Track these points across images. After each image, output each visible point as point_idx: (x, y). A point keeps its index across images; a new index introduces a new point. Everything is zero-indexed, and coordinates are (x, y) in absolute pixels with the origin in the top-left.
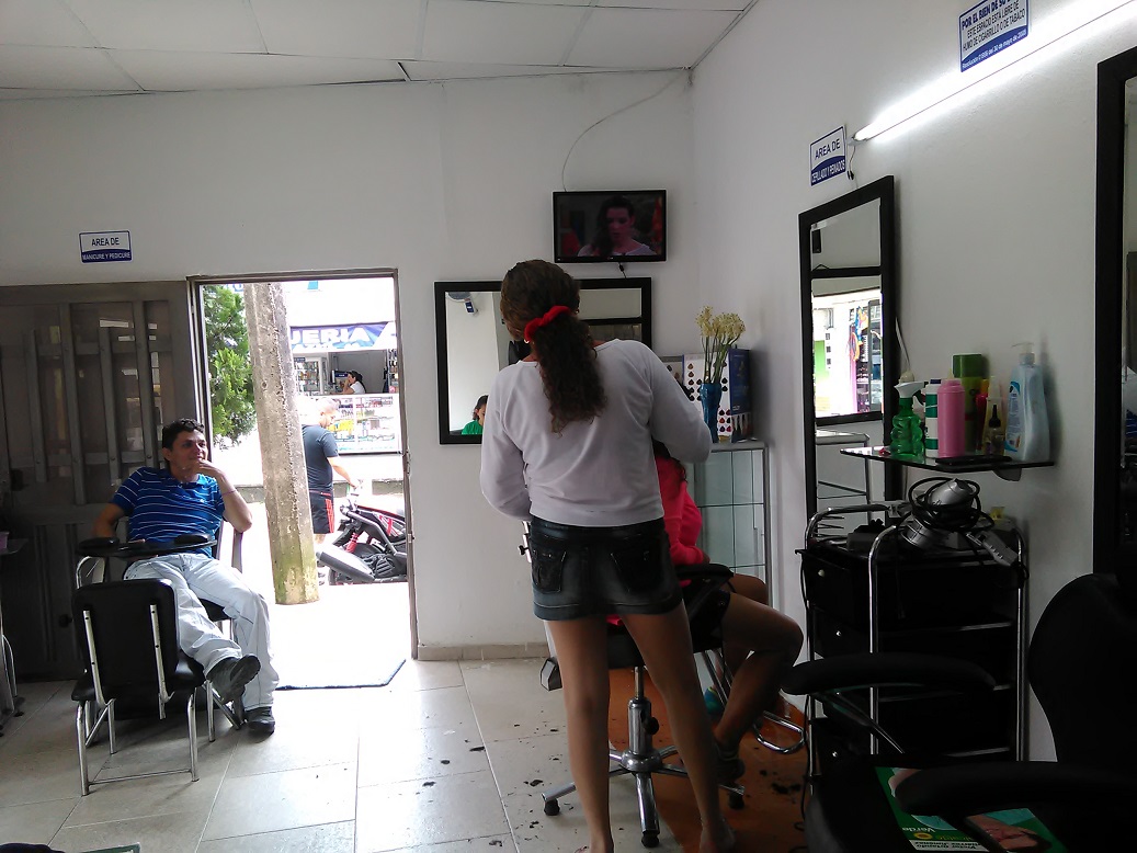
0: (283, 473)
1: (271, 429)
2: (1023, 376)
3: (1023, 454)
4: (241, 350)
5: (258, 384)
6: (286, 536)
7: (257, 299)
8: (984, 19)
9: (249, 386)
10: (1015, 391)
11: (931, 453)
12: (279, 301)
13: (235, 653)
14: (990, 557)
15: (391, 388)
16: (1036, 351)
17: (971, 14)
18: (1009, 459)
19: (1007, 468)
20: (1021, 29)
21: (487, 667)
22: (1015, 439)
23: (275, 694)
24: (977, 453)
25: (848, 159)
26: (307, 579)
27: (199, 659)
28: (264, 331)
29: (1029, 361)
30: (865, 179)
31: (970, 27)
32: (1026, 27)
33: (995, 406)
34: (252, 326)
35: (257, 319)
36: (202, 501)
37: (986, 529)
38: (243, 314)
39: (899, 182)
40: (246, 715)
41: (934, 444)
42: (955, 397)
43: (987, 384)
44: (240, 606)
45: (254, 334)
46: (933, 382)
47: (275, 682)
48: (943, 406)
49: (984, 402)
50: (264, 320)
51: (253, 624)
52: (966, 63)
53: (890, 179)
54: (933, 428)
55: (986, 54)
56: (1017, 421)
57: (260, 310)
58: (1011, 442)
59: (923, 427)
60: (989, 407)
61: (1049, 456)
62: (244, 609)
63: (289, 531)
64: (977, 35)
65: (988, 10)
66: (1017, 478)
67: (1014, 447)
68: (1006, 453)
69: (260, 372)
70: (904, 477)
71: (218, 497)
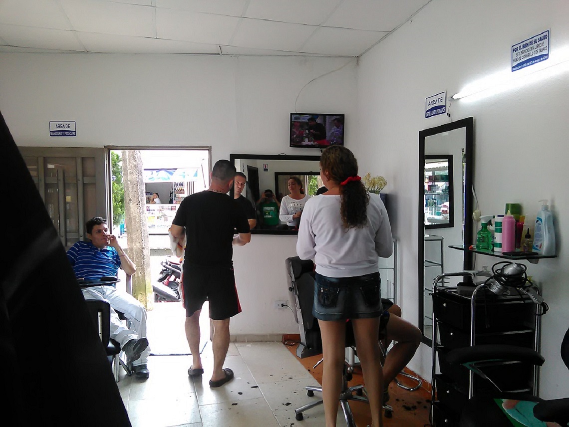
0: (138, 245)
1: (133, 223)
2: (543, 215)
3: (543, 251)
4: (118, 181)
5: (127, 199)
6: (138, 277)
7: (129, 157)
8: (524, 49)
9: (122, 201)
10: (539, 222)
11: (496, 249)
12: (140, 158)
13: (135, 337)
14: (529, 299)
15: (174, 202)
16: (549, 204)
17: (518, 46)
18: (537, 254)
19: (533, 257)
20: (546, 55)
21: (249, 345)
22: (539, 244)
23: (149, 358)
24: (518, 250)
25: (447, 107)
26: (148, 299)
27: (117, 340)
28: (131, 173)
29: (546, 208)
30: (456, 118)
31: (517, 52)
32: (548, 55)
33: (528, 229)
34: (125, 170)
35: (128, 167)
36: (110, 258)
37: (529, 286)
38: (121, 164)
39: (475, 120)
40: (134, 368)
41: (500, 245)
42: (511, 223)
43: (524, 218)
44: (134, 313)
45: (126, 174)
46: (499, 216)
47: (149, 352)
48: (505, 227)
49: (522, 226)
50: (132, 168)
51: (139, 322)
52: (514, 68)
53: (471, 119)
54: (498, 238)
55: (526, 65)
56: (541, 236)
57: (130, 162)
58: (537, 246)
59: (493, 238)
60: (525, 229)
61: (555, 253)
62: (136, 314)
63: (140, 275)
64: (521, 55)
65: (528, 45)
66: (537, 263)
67: (538, 248)
68: (533, 251)
69: (128, 193)
70: (474, 259)
71: (117, 257)
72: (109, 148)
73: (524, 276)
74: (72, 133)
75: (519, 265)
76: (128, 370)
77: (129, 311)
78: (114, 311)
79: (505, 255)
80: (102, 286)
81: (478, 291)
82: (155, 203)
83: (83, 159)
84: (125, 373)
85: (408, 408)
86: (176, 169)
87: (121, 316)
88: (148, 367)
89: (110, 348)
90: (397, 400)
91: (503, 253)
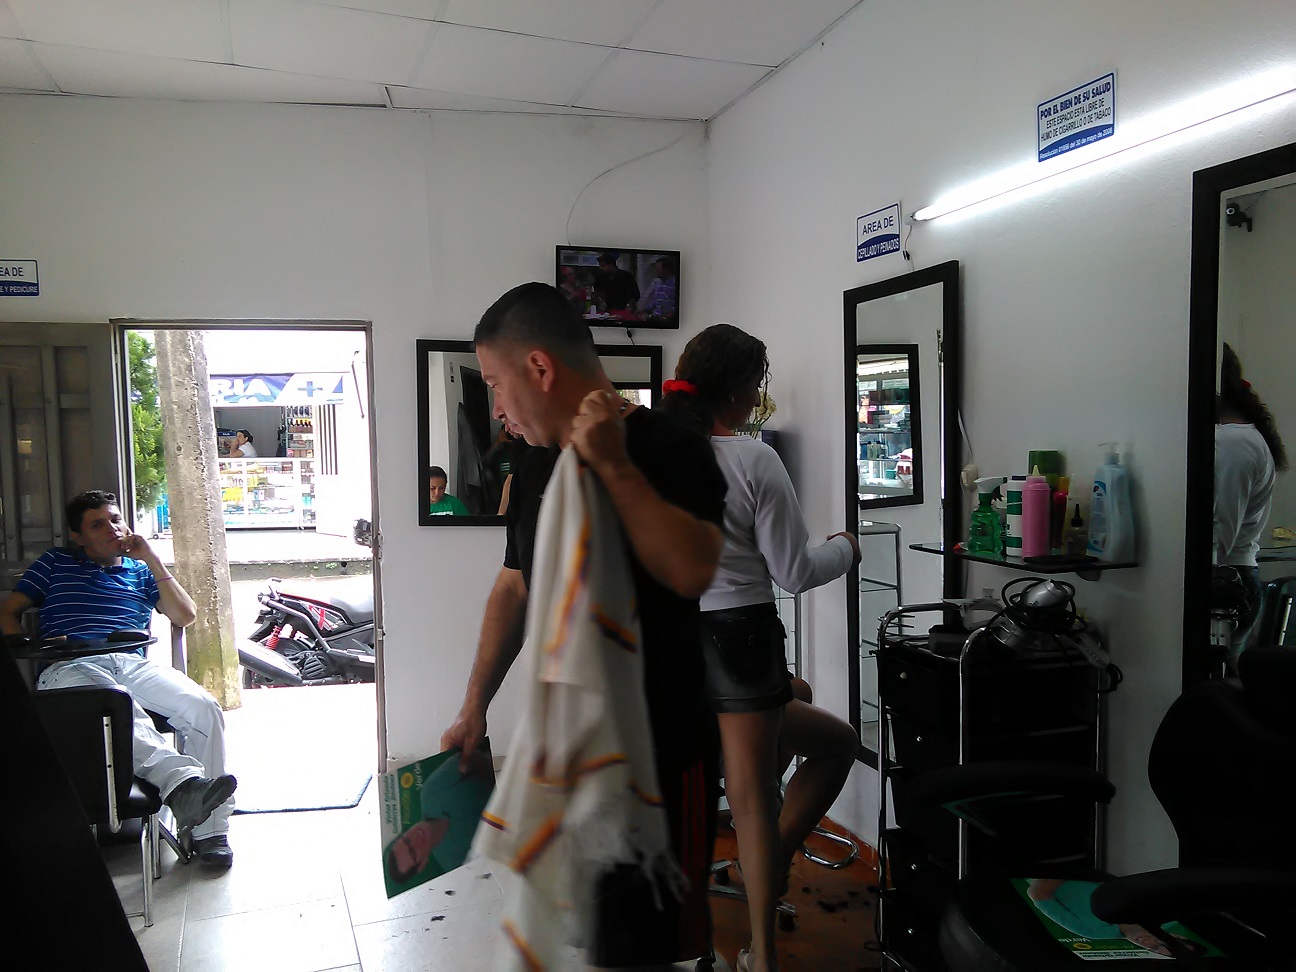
0: (201, 555)
1: (187, 502)
2: (1109, 475)
3: (1108, 554)
4: (148, 404)
5: (172, 446)
6: (203, 631)
7: (172, 346)
8: (1065, 112)
9: (159, 450)
10: (1101, 490)
11: (1010, 551)
12: (199, 349)
13: (197, 771)
14: (1082, 657)
15: (289, 452)
16: (1120, 451)
18: (1096, 559)
19: (1090, 568)
20: (1108, 126)
22: (1099, 538)
23: (232, 820)
24: (1055, 552)
25: (903, 238)
26: (227, 682)
27: (153, 779)
28: (180, 384)
29: (1113, 460)
30: (924, 261)
31: (1049, 118)
32: (1112, 126)
33: (1078, 505)
34: (165, 377)
35: (171, 369)
36: (130, 588)
37: (1081, 631)
38: (153, 362)
39: (963, 267)
40: (195, 845)
41: (1018, 543)
42: (1039, 495)
43: (1067, 482)
44: (191, 716)
45: (166, 387)
46: (1015, 478)
47: (232, 806)
48: (1027, 503)
49: (1063, 500)
50: (181, 373)
51: (204, 737)
52: (1045, 154)
53: (955, 264)
54: (1015, 526)
55: (1067, 147)
56: (1102, 521)
57: (175, 359)
58: (1096, 542)
59: (1004, 526)
60: (1070, 506)
61: (1134, 556)
62: (197, 719)
63: (207, 624)
64: (1058, 126)
65: (1071, 103)
66: (1096, 578)
67: (1098, 547)
68: (1089, 553)
69: (174, 433)
70: (964, 573)
71: (150, 583)
72: (122, 326)
73: (1069, 608)
74: (30, 289)
75: (1058, 584)
76: (180, 849)
77: (179, 714)
78: (143, 711)
79: (1031, 564)
80: (113, 655)
81: (973, 643)
82: (242, 455)
83: (57, 350)
84: (172, 856)
85: (829, 908)
86: (291, 375)
87: (162, 724)
88: (230, 841)
89: (136, 800)
90: (806, 890)
91: (1026, 560)
